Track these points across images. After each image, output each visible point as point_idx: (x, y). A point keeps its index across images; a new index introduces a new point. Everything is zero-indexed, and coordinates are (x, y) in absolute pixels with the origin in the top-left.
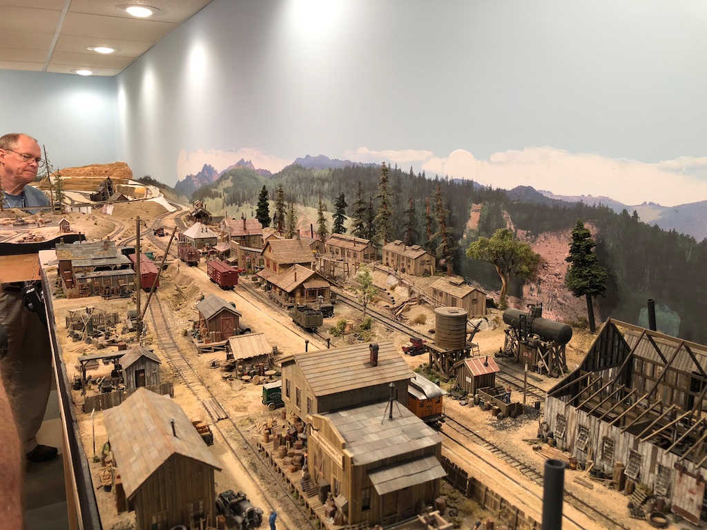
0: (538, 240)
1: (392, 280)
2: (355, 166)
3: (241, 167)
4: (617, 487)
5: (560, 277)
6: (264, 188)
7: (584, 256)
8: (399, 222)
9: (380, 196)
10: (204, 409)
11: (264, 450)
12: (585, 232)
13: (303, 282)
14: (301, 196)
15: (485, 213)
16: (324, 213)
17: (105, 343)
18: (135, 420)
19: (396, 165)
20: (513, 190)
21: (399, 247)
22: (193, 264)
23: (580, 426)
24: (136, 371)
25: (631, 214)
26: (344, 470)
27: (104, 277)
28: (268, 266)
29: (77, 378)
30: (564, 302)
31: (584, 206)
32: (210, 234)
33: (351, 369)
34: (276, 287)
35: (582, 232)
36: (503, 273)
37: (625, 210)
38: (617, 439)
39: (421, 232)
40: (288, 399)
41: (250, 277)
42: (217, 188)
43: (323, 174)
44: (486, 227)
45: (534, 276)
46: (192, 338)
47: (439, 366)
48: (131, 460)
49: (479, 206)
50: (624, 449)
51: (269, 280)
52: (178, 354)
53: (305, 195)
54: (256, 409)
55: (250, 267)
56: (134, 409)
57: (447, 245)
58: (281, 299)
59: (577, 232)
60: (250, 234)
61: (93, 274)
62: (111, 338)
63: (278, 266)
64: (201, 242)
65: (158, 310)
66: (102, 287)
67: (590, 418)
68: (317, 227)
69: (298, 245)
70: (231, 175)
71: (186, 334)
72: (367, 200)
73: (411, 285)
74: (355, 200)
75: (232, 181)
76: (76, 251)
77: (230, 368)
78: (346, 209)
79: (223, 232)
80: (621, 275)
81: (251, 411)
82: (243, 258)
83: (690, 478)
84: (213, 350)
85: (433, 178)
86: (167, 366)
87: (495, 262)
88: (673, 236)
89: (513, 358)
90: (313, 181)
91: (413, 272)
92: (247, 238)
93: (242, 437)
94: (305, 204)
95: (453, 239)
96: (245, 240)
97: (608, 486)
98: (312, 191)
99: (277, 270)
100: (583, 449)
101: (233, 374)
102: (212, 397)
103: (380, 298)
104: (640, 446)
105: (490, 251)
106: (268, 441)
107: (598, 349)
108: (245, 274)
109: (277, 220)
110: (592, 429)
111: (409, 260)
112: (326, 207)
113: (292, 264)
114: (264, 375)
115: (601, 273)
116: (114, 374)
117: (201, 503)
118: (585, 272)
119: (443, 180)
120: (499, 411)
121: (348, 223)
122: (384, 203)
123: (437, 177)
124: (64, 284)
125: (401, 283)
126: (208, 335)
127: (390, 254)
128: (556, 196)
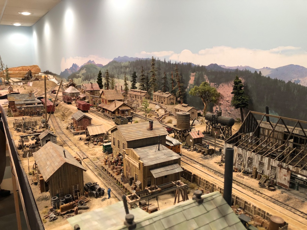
0: (219, 87)
1: (158, 107)
2: (140, 60)
3: (89, 64)
4: (254, 177)
5: (229, 102)
6: (100, 71)
7: (239, 91)
8: (160, 83)
9: (152, 72)
10: (77, 155)
11: (104, 168)
12: (239, 81)
13: (119, 107)
14: (117, 75)
15: (197, 77)
16: (127, 81)
17: (32, 132)
18: (47, 153)
19: (158, 58)
20: (209, 66)
21: (160, 93)
22: (70, 103)
23: (239, 154)
24: (46, 140)
25: (258, 73)
26: (139, 169)
27: (30, 107)
28: (103, 102)
29: (20, 145)
30: (231, 112)
31: (239, 71)
32: (77, 91)
33: (141, 131)
34: (106, 110)
35: (238, 81)
36: (204, 101)
37: (256, 71)
38: (254, 157)
39: (169, 87)
40: (114, 146)
41: (95, 108)
42: (79, 74)
43: (126, 64)
44: (197, 82)
45: (218, 102)
46: (71, 129)
47: (178, 137)
48: (46, 168)
49: (194, 74)
50: (257, 161)
51: (104, 107)
52: (65, 136)
53: (118, 74)
54: (100, 155)
55: (95, 104)
56: (46, 149)
57: (181, 91)
58: (109, 115)
59: (236, 81)
60: (94, 90)
61: (26, 106)
62: (34, 130)
63: (107, 101)
64: (73, 94)
65: (55, 120)
66: (29, 112)
67: (243, 150)
68: (124, 88)
69: (116, 92)
70: (85, 67)
71: (67, 128)
72: (146, 75)
73: (166, 108)
74: (140, 75)
75: (85, 70)
76: (17, 97)
77: (88, 140)
78: (137, 79)
79: (82, 89)
80: (254, 99)
81: (98, 155)
82: (92, 100)
83: (284, 170)
84: (80, 134)
85: (174, 63)
86: (60, 140)
87: (201, 96)
88: (276, 81)
89: (210, 134)
90: (121, 67)
91: (166, 103)
92: (93, 91)
93: (95, 164)
94: (118, 78)
95: (183, 89)
96: (92, 92)
97: (250, 177)
98: (121, 72)
99: (107, 103)
100: (240, 164)
101: (90, 142)
102: (80, 151)
103: (152, 114)
104: (263, 159)
105: (199, 91)
106: (106, 164)
107: (246, 124)
108: (92, 107)
109: (106, 85)
110: (244, 155)
111: (164, 98)
112: (128, 79)
113: (114, 100)
114: (103, 142)
115: (247, 98)
116: (36, 143)
117: (78, 185)
118: (239, 98)
119: (178, 64)
120: (204, 152)
121: (137, 85)
122: (153, 75)
123: (176, 62)
124: (12, 111)
125: (161, 108)
126: (77, 128)
127: (156, 96)
128: (227, 67)
